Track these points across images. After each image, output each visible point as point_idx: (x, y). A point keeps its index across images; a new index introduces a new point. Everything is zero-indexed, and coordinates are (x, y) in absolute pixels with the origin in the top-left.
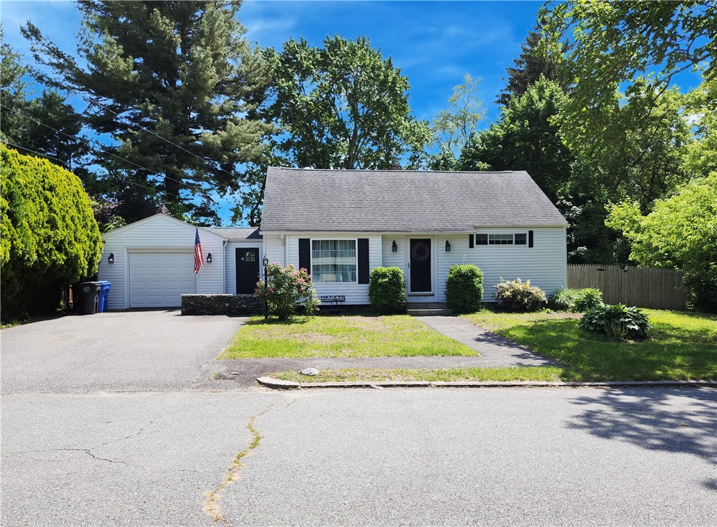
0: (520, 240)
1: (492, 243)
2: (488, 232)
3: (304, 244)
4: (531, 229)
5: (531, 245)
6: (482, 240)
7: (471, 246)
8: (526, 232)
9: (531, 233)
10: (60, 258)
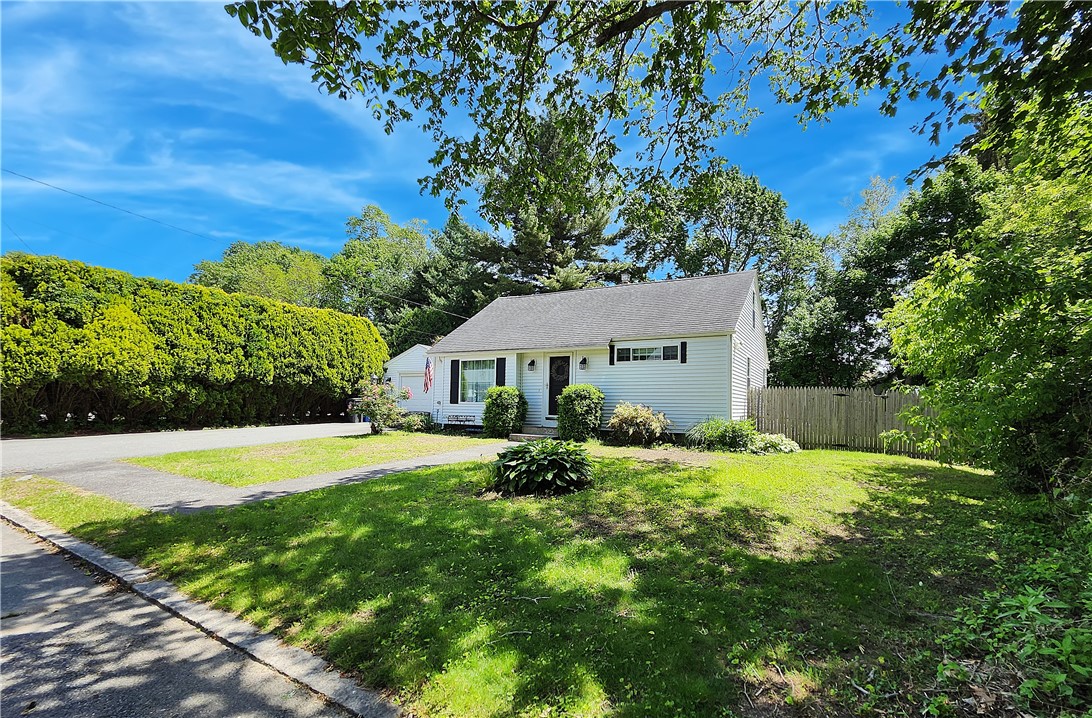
0: (669, 354)
1: (635, 358)
2: (631, 345)
3: (455, 364)
4: (684, 340)
5: (684, 360)
6: (624, 355)
7: (612, 362)
8: (677, 343)
9: (684, 345)
10: (307, 380)
